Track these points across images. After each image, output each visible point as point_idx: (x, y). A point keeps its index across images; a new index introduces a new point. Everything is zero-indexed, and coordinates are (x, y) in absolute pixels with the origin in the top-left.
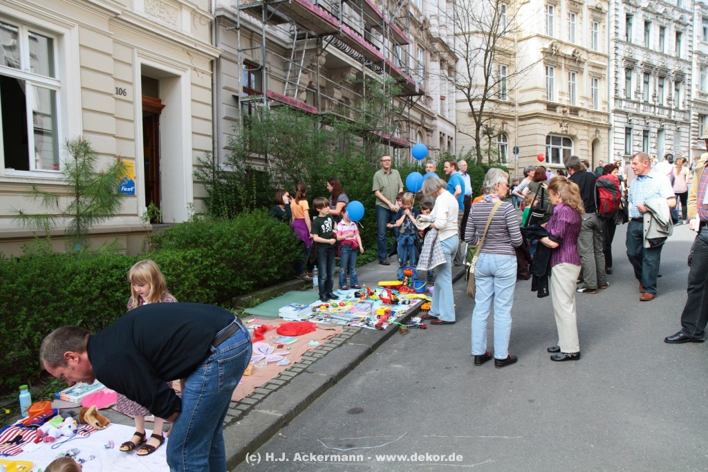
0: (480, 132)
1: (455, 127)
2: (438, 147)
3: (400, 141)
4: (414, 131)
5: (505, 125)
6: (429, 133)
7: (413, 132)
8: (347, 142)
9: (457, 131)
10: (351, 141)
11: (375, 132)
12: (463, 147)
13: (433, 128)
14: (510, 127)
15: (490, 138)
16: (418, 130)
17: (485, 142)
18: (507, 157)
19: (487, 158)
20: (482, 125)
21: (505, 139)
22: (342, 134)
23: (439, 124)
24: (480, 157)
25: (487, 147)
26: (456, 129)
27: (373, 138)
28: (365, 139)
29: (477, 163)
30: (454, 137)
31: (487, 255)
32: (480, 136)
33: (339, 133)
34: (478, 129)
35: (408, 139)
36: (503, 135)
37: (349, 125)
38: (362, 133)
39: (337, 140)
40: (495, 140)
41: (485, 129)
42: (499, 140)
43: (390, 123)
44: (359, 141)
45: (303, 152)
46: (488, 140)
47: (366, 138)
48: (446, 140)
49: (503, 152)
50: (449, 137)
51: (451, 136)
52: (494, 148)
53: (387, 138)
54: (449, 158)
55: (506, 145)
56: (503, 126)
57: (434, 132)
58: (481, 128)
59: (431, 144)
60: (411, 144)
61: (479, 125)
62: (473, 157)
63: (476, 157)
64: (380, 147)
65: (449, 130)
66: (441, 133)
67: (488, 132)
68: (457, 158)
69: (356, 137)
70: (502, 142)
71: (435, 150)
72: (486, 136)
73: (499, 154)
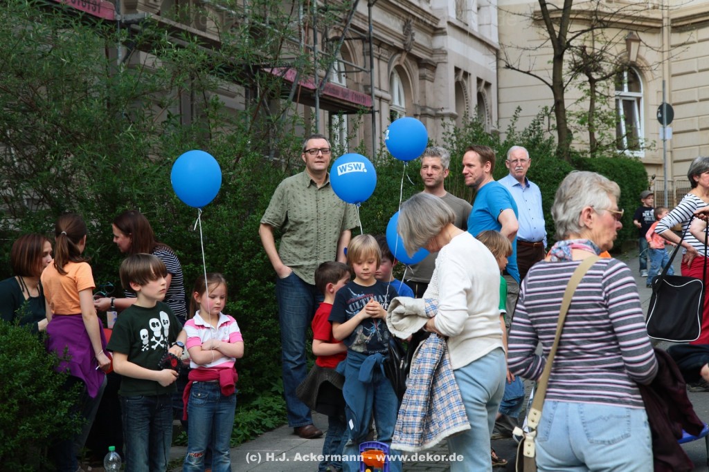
0: (566, 67)
1: (497, 52)
2: (452, 109)
3: (345, 94)
4: (384, 65)
5: (634, 45)
6: (425, 71)
7: (381, 71)
8: (198, 97)
9: (503, 64)
10: (212, 96)
11: (275, 72)
12: (519, 109)
13: (435, 59)
14: (648, 51)
15: (592, 81)
16: (395, 63)
17: (580, 94)
18: (641, 134)
19: (586, 136)
20: (568, 46)
21: (634, 84)
22: (187, 76)
23: (453, 44)
24: (565, 134)
25: (586, 106)
26: (498, 59)
27: (272, 87)
28: (251, 90)
29: (558, 153)
30: (493, 82)
31: (562, 404)
32: (566, 77)
33: (175, 74)
34: (558, 59)
35: (368, 88)
36: (631, 73)
37: (203, 53)
38: (242, 76)
39: (172, 96)
40: (606, 88)
41: (577, 58)
42: (619, 87)
43: (319, 47)
44: (233, 96)
45: (75, 127)
46: (588, 87)
47: (254, 88)
48: (472, 90)
49: (630, 119)
50: (479, 81)
51: (485, 78)
52: (604, 108)
53: (311, 86)
54: (479, 139)
55: (639, 99)
56: (629, 49)
57: (440, 68)
58: (567, 56)
59: (431, 101)
60: (376, 102)
61: (560, 46)
62: (547, 136)
63: (555, 133)
64: (291, 112)
65: (480, 63)
66: (457, 70)
67: (588, 65)
68: (503, 138)
69: (225, 85)
70: (626, 92)
71: (442, 116)
72: (583, 77)
73: (618, 124)
